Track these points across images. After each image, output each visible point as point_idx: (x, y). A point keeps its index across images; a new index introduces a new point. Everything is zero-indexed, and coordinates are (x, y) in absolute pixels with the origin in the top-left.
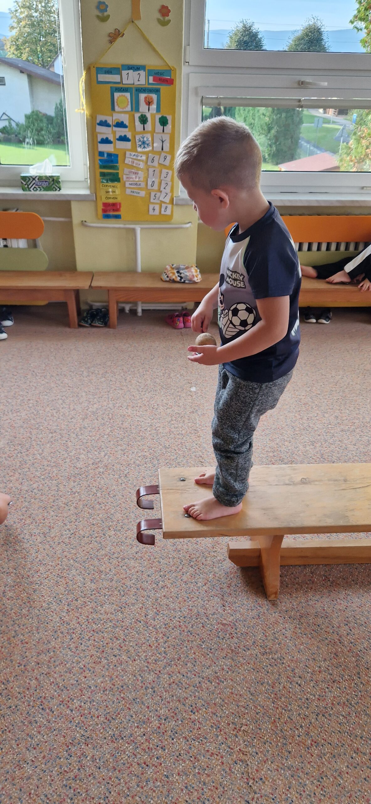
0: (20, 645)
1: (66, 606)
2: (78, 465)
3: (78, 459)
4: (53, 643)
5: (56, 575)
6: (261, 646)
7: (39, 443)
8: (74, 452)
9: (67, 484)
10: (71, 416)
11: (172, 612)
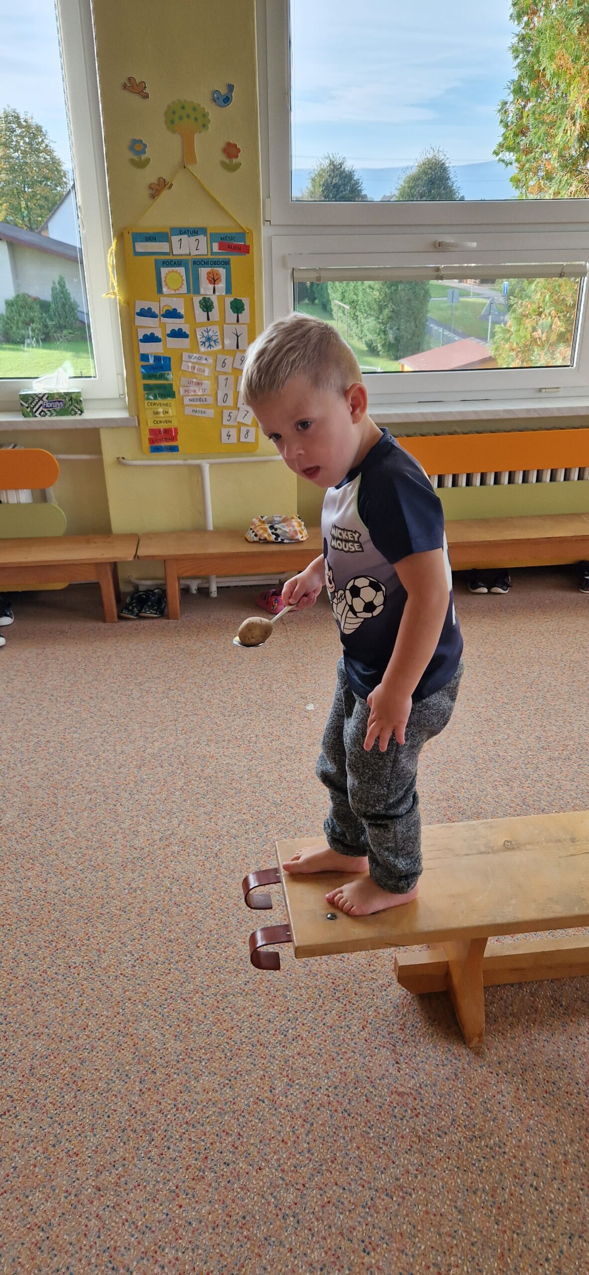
0: (65, 1159)
1: (137, 1083)
2: (137, 843)
3: (136, 833)
4: (120, 1151)
5: (117, 1033)
6: (465, 1126)
7: (70, 811)
8: (128, 822)
9: (121, 875)
10: (118, 764)
11: (314, 1080)
